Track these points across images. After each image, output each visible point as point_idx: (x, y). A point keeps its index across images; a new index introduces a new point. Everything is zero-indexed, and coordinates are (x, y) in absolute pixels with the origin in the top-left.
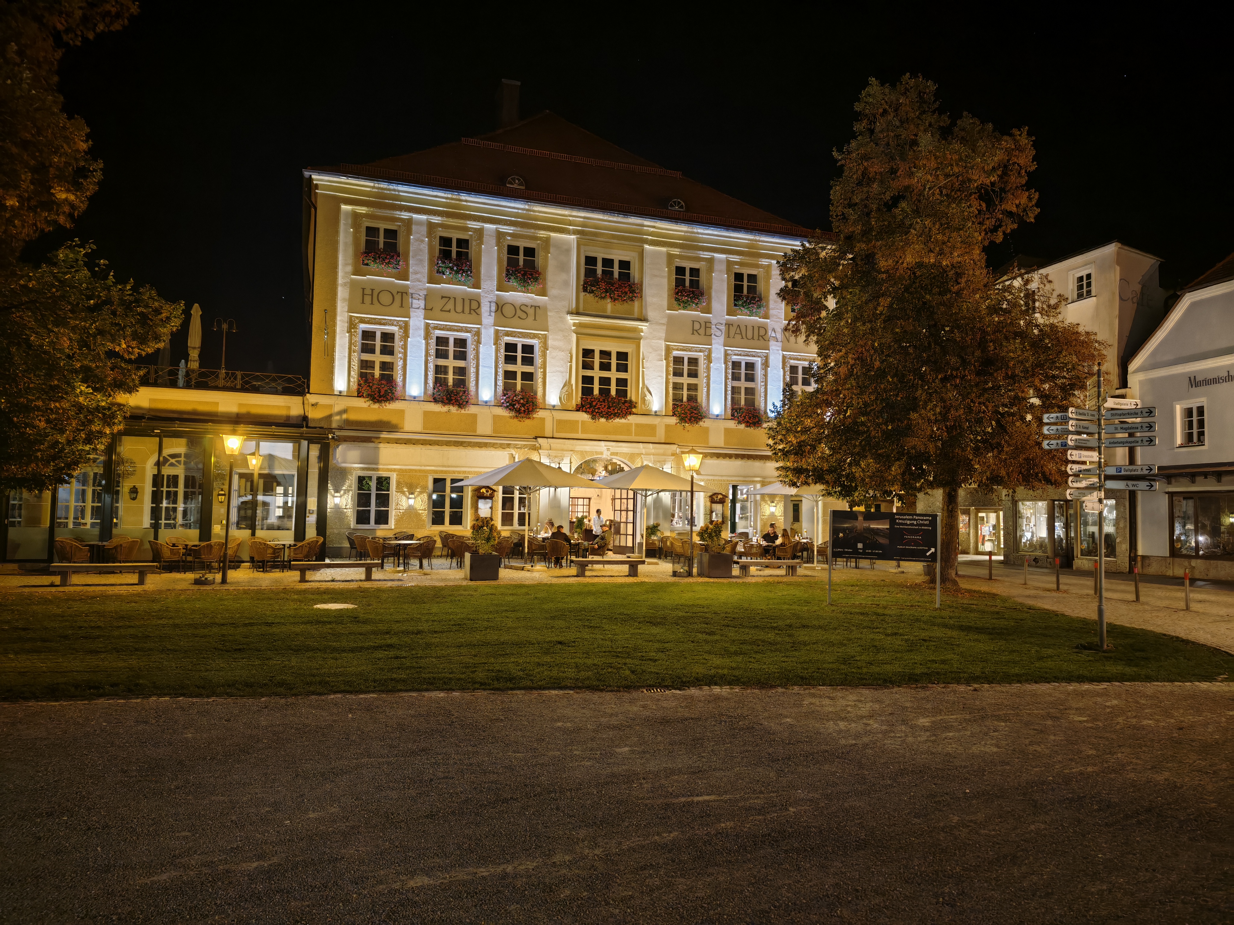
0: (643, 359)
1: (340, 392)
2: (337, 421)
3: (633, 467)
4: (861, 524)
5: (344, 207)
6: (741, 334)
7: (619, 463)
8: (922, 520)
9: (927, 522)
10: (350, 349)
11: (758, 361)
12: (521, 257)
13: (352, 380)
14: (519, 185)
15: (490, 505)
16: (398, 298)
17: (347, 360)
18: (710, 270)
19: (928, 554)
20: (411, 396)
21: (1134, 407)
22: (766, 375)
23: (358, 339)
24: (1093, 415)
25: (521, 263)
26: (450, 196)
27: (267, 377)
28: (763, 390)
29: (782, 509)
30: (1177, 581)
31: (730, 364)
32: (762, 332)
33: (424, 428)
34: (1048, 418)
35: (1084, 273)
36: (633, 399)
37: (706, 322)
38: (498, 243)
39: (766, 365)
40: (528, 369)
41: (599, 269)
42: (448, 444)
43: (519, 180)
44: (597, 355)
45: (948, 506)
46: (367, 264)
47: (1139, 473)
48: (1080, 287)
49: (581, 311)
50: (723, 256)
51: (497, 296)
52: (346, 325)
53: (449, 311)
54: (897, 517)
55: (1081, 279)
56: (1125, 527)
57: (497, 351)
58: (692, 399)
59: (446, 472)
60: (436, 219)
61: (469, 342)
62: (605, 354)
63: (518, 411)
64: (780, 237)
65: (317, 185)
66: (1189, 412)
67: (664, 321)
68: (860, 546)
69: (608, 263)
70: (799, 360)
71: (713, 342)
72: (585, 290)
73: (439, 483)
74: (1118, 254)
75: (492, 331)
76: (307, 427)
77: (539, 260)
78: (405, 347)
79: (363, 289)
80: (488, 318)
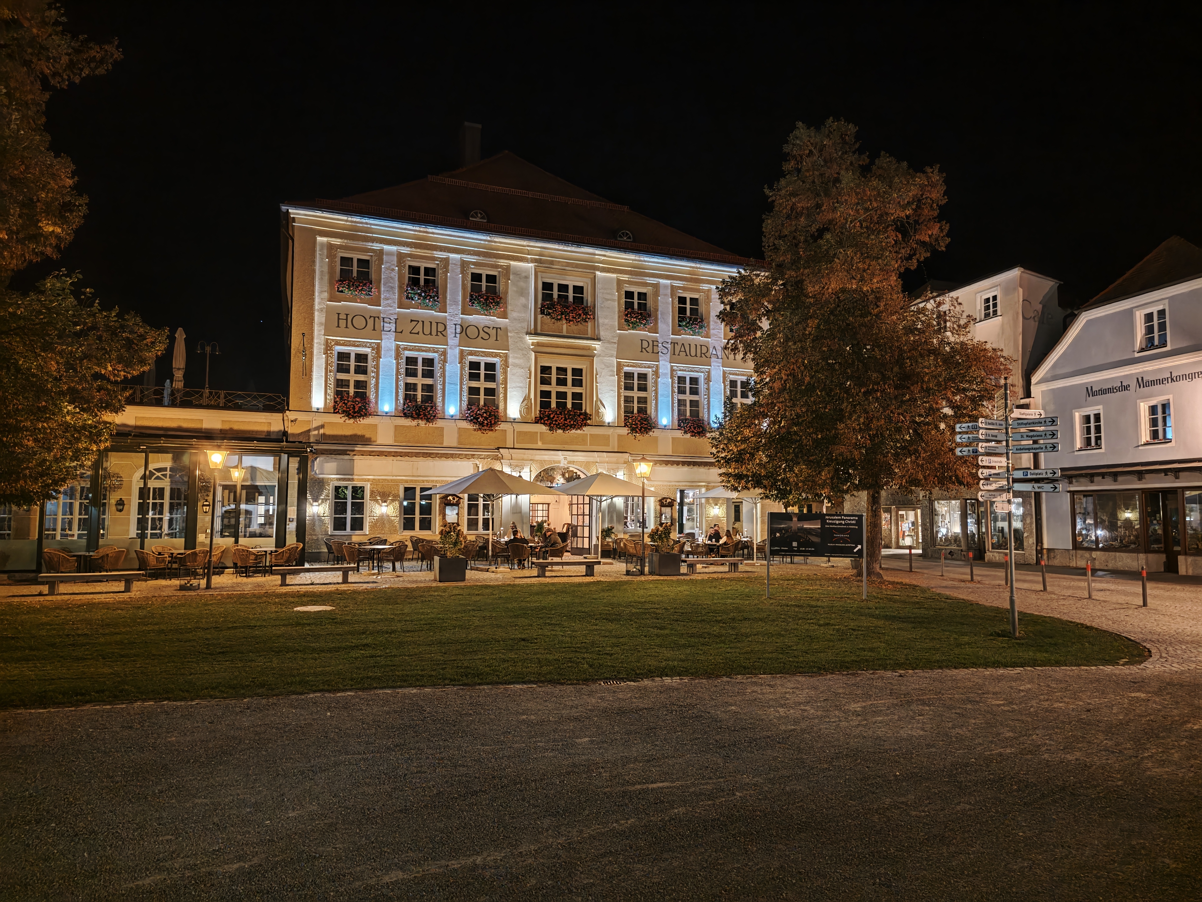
0: (597, 374)
1: (318, 409)
2: (314, 435)
3: (589, 475)
4: (795, 524)
5: (319, 239)
6: (685, 351)
7: (575, 471)
8: (850, 520)
9: (854, 522)
10: (326, 369)
11: (701, 376)
12: (484, 284)
13: (328, 397)
14: (481, 218)
15: (456, 512)
16: (371, 322)
17: (324, 379)
18: (656, 294)
19: (855, 551)
20: (383, 412)
21: (1038, 417)
22: (708, 389)
23: (334, 359)
24: (1002, 425)
25: (484, 289)
26: (418, 229)
27: (249, 396)
28: (706, 403)
29: (725, 510)
30: (1081, 572)
31: (676, 379)
32: (704, 350)
33: (395, 441)
34: (960, 428)
35: (990, 295)
36: (588, 411)
37: (653, 341)
38: (462, 272)
39: (708, 379)
40: (491, 385)
41: (555, 293)
42: (417, 455)
43: (481, 214)
44: (554, 371)
45: (872, 507)
46: (342, 291)
47: (1044, 476)
48: (987, 308)
49: (539, 331)
50: (668, 282)
51: (462, 318)
52: (323, 347)
53: (418, 333)
54: (827, 517)
55: (987, 300)
56: (1031, 523)
57: (462, 368)
58: (642, 411)
59: (416, 481)
60: (405, 250)
61: (436, 361)
62: (562, 370)
63: (482, 424)
64: (719, 265)
65: (294, 218)
66: (1087, 419)
67: (616, 340)
68: (795, 544)
69: (563, 288)
70: (738, 375)
71: (660, 358)
72: (542, 312)
73: (409, 492)
74: (1021, 277)
75: (457, 351)
76: (287, 441)
77: (501, 285)
78: (377, 367)
79: (339, 314)
80: (453, 341)
